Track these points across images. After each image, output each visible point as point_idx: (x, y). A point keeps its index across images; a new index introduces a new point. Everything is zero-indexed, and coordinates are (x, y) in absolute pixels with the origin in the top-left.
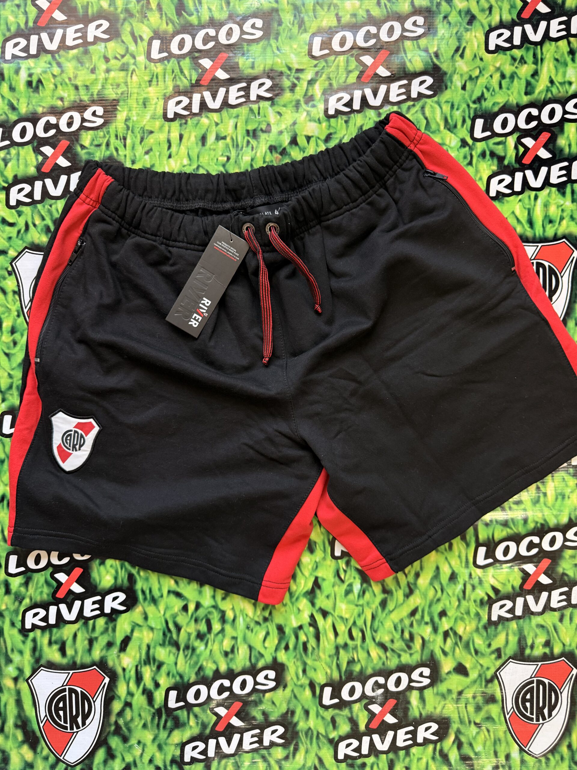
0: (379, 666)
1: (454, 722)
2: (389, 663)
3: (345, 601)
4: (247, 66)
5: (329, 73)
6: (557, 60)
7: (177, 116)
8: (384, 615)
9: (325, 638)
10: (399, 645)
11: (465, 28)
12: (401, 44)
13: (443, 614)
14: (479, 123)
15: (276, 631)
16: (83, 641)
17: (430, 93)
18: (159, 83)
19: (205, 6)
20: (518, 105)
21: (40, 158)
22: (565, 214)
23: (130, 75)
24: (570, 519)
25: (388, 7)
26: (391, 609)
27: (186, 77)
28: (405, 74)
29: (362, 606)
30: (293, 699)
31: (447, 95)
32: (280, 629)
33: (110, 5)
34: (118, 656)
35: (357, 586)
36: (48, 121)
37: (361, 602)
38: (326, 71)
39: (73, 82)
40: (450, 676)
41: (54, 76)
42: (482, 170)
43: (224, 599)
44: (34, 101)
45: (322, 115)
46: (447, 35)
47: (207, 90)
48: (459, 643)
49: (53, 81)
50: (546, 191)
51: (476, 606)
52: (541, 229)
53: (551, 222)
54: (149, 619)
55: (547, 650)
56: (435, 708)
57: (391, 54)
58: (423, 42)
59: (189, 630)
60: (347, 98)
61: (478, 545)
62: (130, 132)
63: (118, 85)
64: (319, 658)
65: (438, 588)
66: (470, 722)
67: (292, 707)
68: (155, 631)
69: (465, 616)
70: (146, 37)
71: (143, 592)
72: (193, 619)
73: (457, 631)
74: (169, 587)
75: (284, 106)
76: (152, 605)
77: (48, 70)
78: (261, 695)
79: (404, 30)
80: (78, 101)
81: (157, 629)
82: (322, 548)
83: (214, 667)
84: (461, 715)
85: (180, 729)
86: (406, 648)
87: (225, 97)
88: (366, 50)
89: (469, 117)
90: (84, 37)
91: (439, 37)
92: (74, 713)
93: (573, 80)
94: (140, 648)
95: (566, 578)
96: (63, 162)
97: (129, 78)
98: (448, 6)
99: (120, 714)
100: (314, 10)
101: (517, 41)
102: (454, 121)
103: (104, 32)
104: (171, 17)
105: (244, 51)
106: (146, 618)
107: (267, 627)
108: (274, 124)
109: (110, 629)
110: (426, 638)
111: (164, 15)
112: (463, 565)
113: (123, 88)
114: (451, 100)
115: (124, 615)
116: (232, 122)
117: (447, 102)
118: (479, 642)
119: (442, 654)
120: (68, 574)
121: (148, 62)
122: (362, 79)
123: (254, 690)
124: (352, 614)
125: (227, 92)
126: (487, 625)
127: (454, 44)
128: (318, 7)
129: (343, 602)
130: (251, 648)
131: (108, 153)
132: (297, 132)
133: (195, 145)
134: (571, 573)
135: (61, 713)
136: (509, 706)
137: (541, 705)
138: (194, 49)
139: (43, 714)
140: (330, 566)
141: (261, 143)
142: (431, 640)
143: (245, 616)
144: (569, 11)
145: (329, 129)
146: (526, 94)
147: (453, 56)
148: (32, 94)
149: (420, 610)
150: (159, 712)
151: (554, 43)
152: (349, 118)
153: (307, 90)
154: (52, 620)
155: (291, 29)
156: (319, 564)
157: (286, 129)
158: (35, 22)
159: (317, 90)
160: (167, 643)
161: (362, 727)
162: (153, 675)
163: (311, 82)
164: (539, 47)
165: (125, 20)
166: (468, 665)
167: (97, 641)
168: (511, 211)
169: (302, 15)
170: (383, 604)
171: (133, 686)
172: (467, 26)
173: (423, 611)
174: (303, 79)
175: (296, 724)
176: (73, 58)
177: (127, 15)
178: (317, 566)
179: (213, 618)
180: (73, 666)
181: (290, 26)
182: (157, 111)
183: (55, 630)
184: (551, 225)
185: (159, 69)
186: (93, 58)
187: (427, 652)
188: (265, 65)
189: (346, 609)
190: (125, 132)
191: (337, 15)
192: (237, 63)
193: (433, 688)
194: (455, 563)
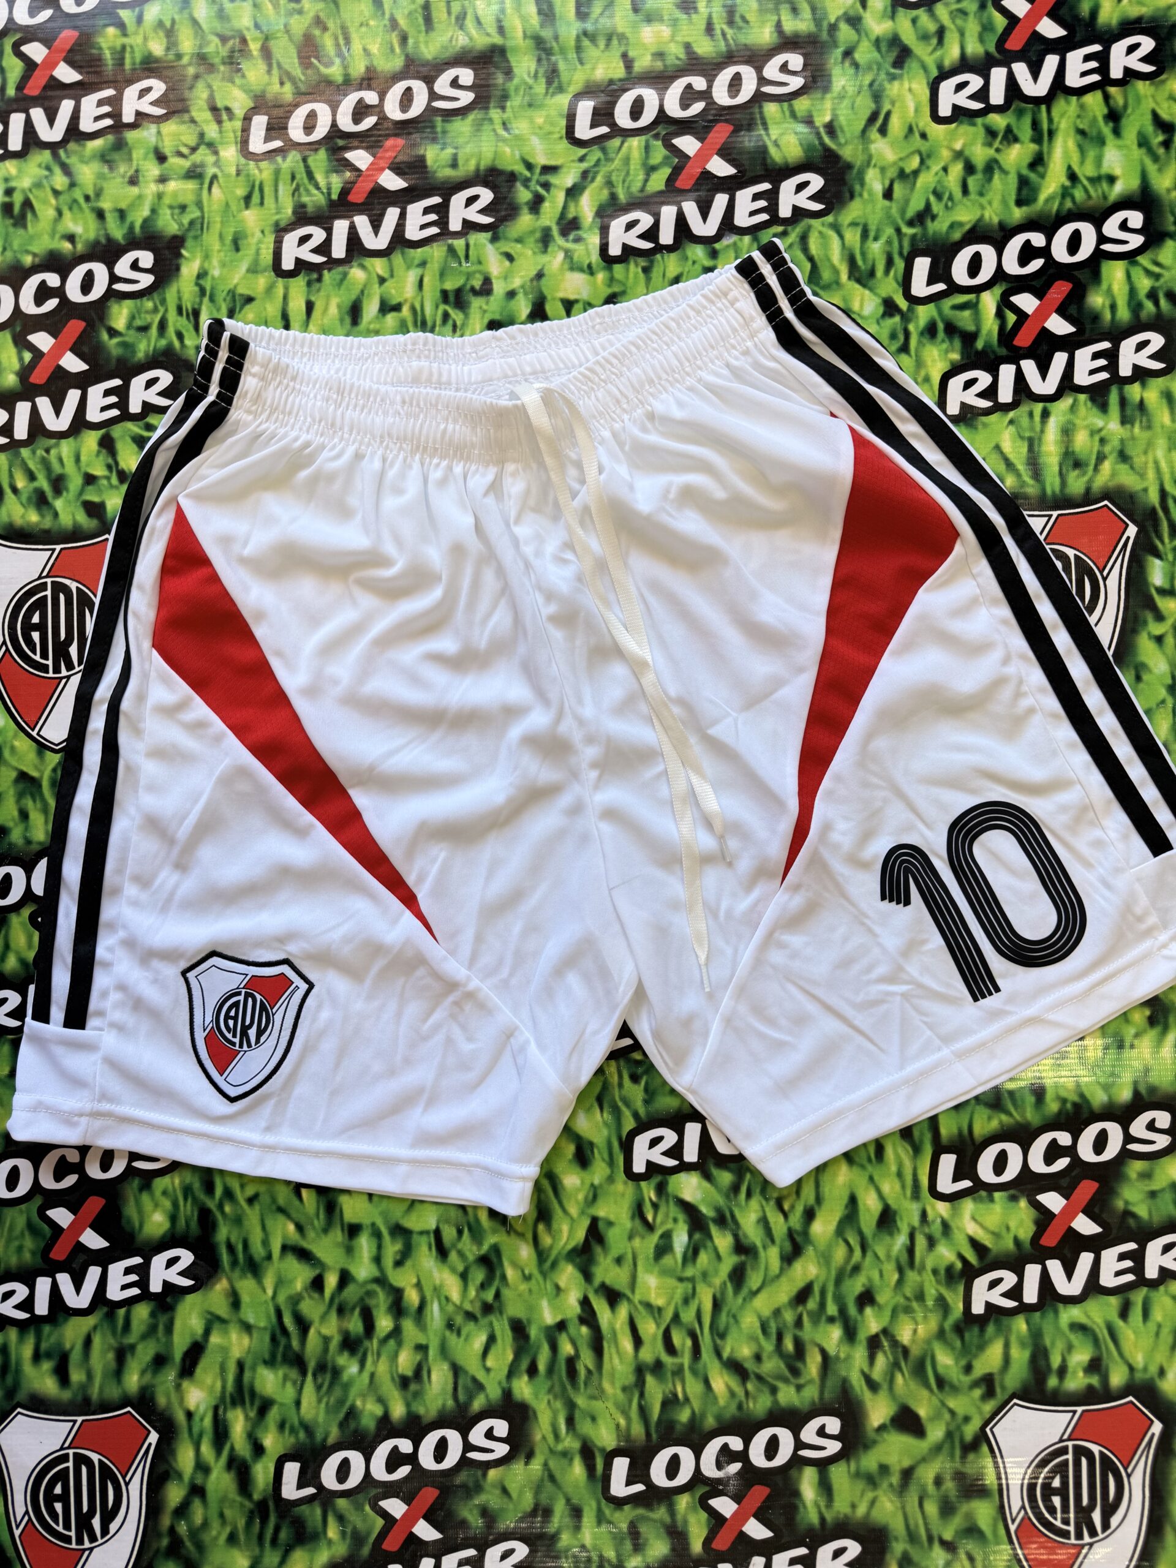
0: (732, 1410)
1: (896, 1539)
2: (751, 1405)
3: (656, 1269)
4: (444, 163)
5: (611, 173)
6: (1082, 132)
7: (300, 264)
8: (740, 1300)
9: (613, 1350)
10: (771, 1365)
11: (888, 74)
12: (757, 110)
13: (866, 1298)
14: (922, 265)
15: (509, 1333)
16: (104, 1353)
17: (817, 207)
18: (266, 201)
19: (357, 46)
20: (1001, 225)
21: (28, 356)
22: (1107, 449)
23: (206, 186)
24: (1136, 1094)
25: (729, 37)
26: (755, 1288)
27: (318, 188)
28: (766, 170)
29: (692, 1280)
30: (548, 1484)
31: (854, 211)
32: (519, 1329)
33: (168, 49)
34: (178, 1387)
35: (681, 1239)
36: (43, 282)
37: (689, 1272)
38: (603, 171)
39: (94, 204)
40: (885, 1435)
41: (56, 193)
42: (929, 363)
43: (398, 1263)
44: (16, 244)
45: (595, 258)
46: (851, 90)
47: (361, 212)
48: (903, 1364)
49: (53, 201)
50: (1065, 403)
51: (938, 1282)
52: (1057, 481)
53: (1078, 464)
54: (243, 1306)
55: (1095, 1380)
56: (854, 1506)
57: (737, 129)
58: (802, 105)
59: (326, 1331)
60: (646, 221)
61: (939, 1150)
62: (206, 300)
63: (183, 208)
64: (600, 1395)
65: (853, 1240)
66: (930, 1539)
67: (544, 1499)
68: (255, 1335)
69: (915, 1305)
70: (239, 113)
71: (231, 1248)
72: (335, 1307)
73: (899, 1338)
74: (285, 1237)
75: (519, 240)
76: (249, 1275)
77: (45, 182)
78: (480, 1473)
79: (762, 81)
80: (103, 240)
81: (259, 1328)
82: (606, 1156)
83: (379, 1411)
84: (912, 1522)
85: (307, 1547)
86: (787, 1373)
87: (398, 225)
88: (684, 126)
89: (901, 254)
90: (116, 115)
91: (835, 94)
92: (85, 1509)
93: (1117, 172)
94: (223, 1369)
95: (1131, 1222)
96: (73, 363)
97: (205, 192)
98: (853, 32)
99: (182, 1511)
100: (579, 49)
101: (997, 96)
102: (870, 263)
103: (154, 103)
104: (290, 70)
105: (436, 133)
106: (236, 1303)
107: (491, 1324)
108: (498, 278)
109: (161, 1328)
110: (832, 1350)
111: (275, 65)
112: (909, 1192)
113: (193, 213)
114: (862, 221)
115: (190, 1298)
116: (412, 276)
117: (854, 224)
118: (946, 1360)
119: (865, 1387)
120: (74, 1211)
121: (243, 161)
122: (679, 184)
123: (464, 1462)
124: (672, 1298)
125: (403, 216)
126: (962, 1325)
127: (866, 106)
128: (586, 43)
129: (651, 1272)
130: (456, 1370)
131: (163, 343)
132: (546, 292)
133: (337, 322)
134: (1142, 1211)
135: (58, 1507)
136: (1016, 1504)
137: (1085, 1501)
138: (335, 132)
139: (20, 1510)
140: (623, 1195)
141: (472, 316)
142: (842, 1355)
143: (444, 1301)
144: (1106, 32)
145: (609, 286)
146: (1019, 203)
147: (864, 131)
148: (11, 229)
149: (816, 1289)
150: (261, 1510)
151: (1074, 98)
152: (652, 262)
153: (565, 207)
154: (42, 1308)
155: (531, 88)
156: (599, 1191)
157: (522, 287)
158: (20, 87)
159: (586, 207)
160: (279, 1358)
161: (696, 1546)
162: (249, 1428)
163: (573, 192)
164: (1043, 108)
165: (197, 77)
166: (922, 1412)
167: (133, 1354)
168: (992, 445)
169: (553, 58)
170: (738, 1276)
171: (206, 1449)
172: (893, 71)
173: (823, 1293)
174: (555, 186)
175: (554, 1538)
176: (93, 157)
177: (202, 69)
178: (594, 1195)
179: (377, 1306)
180: (83, 1405)
181: (530, 81)
182: (262, 257)
183: (47, 1329)
184: (1076, 472)
185: (263, 172)
186: (135, 156)
187: (832, 1383)
188: (480, 159)
189: (658, 1288)
190: (197, 300)
191: (624, 56)
192: (422, 160)
193: (848, 1461)
194: (890, 1187)
